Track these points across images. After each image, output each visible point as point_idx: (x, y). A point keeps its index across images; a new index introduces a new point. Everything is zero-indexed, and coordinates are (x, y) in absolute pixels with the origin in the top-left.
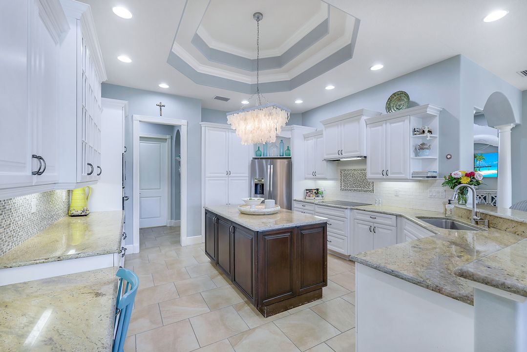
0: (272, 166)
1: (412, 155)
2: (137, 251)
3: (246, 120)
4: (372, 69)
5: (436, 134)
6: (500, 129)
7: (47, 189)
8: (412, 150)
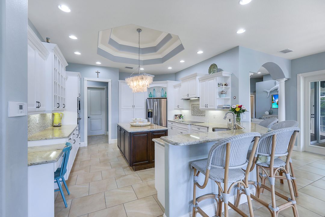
0: (156, 102)
1: (218, 97)
2: (86, 145)
3: (132, 81)
4: (198, 53)
5: (230, 86)
6: (279, 81)
7: (42, 113)
8: (217, 94)
